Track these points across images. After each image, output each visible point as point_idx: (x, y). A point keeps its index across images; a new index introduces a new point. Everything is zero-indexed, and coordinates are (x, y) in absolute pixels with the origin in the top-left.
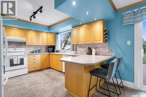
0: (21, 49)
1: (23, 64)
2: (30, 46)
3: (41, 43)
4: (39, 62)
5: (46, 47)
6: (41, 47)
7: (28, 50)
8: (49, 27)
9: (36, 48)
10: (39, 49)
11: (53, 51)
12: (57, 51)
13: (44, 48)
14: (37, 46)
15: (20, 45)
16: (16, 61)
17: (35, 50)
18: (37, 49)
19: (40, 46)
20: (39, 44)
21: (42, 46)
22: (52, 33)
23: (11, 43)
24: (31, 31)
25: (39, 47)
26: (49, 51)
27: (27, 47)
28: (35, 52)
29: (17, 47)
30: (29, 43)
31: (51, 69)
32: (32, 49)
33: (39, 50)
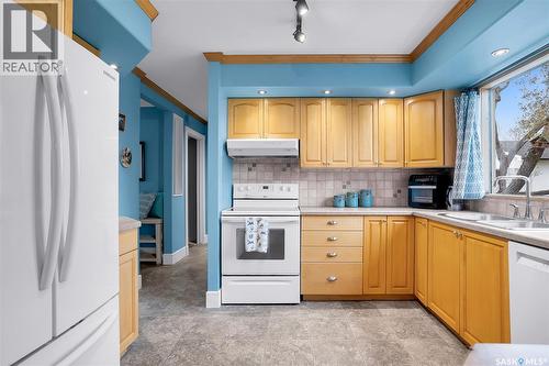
0: (285, 186)
1: (283, 258)
2: (324, 173)
3: (367, 158)
4: (356, 257)
5: (398, 176)
6: (372, 177)
7: (314, 194)
8: (411, 61)
9: (349, 183)
10: (363, 186)
11: (440, 202)
12: (465, 206)
13: (389, 184)
14: (351, 173)
15: (284, 170)
16: (254, 239)
17: (345, 191)
18: (354, 188)
19: (367, 171)
20: (358, 164)
21: (375, 171)
22: (433, 96)
23: (254, 165)
24: (323, 102)
25: (362, 175)
26: (417, 199)
27: (312, 177)
28: (342, 203)
29: (276, 179)
30: (312, 157)
31: (418, 311)
32: (331, 188)
33: (362, 192)
